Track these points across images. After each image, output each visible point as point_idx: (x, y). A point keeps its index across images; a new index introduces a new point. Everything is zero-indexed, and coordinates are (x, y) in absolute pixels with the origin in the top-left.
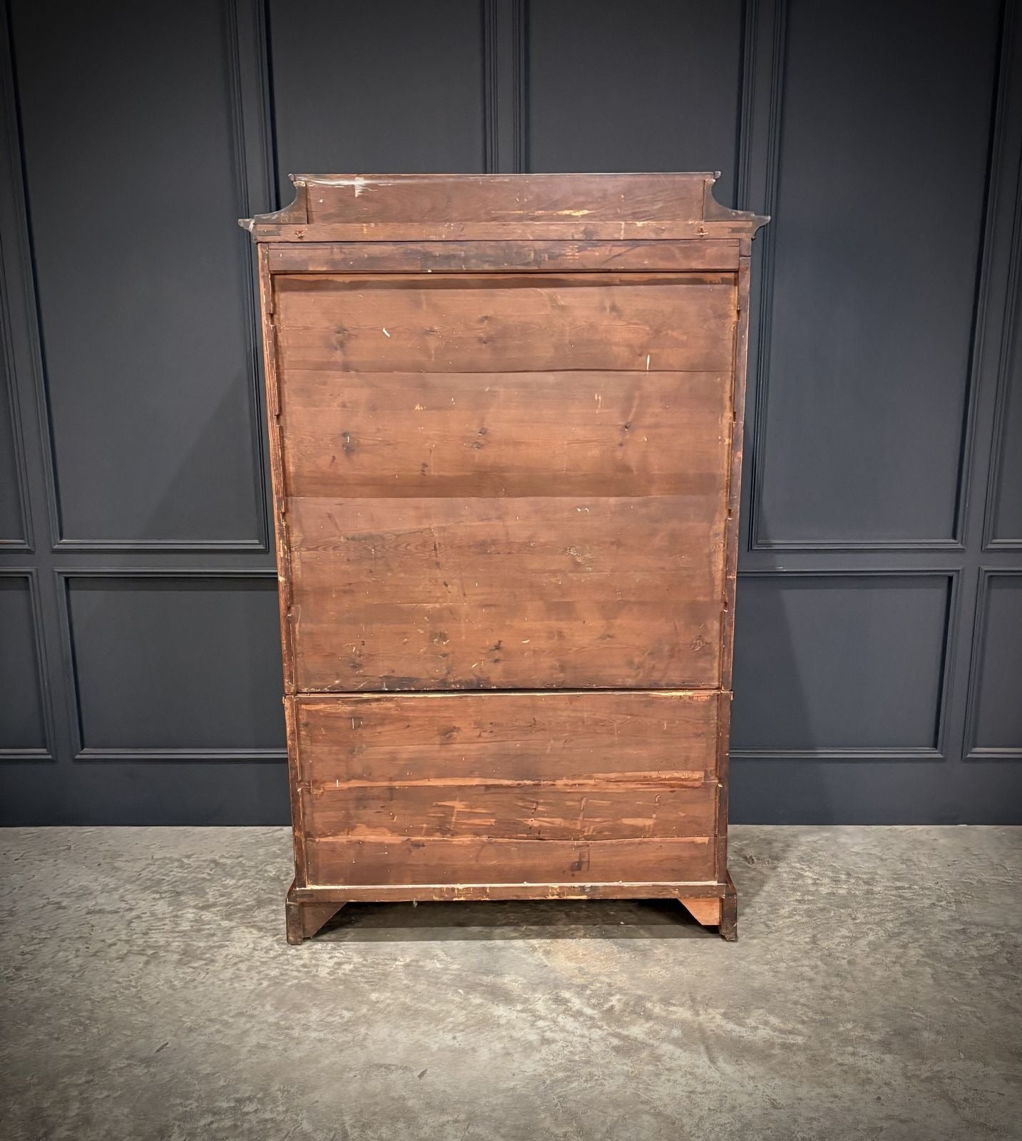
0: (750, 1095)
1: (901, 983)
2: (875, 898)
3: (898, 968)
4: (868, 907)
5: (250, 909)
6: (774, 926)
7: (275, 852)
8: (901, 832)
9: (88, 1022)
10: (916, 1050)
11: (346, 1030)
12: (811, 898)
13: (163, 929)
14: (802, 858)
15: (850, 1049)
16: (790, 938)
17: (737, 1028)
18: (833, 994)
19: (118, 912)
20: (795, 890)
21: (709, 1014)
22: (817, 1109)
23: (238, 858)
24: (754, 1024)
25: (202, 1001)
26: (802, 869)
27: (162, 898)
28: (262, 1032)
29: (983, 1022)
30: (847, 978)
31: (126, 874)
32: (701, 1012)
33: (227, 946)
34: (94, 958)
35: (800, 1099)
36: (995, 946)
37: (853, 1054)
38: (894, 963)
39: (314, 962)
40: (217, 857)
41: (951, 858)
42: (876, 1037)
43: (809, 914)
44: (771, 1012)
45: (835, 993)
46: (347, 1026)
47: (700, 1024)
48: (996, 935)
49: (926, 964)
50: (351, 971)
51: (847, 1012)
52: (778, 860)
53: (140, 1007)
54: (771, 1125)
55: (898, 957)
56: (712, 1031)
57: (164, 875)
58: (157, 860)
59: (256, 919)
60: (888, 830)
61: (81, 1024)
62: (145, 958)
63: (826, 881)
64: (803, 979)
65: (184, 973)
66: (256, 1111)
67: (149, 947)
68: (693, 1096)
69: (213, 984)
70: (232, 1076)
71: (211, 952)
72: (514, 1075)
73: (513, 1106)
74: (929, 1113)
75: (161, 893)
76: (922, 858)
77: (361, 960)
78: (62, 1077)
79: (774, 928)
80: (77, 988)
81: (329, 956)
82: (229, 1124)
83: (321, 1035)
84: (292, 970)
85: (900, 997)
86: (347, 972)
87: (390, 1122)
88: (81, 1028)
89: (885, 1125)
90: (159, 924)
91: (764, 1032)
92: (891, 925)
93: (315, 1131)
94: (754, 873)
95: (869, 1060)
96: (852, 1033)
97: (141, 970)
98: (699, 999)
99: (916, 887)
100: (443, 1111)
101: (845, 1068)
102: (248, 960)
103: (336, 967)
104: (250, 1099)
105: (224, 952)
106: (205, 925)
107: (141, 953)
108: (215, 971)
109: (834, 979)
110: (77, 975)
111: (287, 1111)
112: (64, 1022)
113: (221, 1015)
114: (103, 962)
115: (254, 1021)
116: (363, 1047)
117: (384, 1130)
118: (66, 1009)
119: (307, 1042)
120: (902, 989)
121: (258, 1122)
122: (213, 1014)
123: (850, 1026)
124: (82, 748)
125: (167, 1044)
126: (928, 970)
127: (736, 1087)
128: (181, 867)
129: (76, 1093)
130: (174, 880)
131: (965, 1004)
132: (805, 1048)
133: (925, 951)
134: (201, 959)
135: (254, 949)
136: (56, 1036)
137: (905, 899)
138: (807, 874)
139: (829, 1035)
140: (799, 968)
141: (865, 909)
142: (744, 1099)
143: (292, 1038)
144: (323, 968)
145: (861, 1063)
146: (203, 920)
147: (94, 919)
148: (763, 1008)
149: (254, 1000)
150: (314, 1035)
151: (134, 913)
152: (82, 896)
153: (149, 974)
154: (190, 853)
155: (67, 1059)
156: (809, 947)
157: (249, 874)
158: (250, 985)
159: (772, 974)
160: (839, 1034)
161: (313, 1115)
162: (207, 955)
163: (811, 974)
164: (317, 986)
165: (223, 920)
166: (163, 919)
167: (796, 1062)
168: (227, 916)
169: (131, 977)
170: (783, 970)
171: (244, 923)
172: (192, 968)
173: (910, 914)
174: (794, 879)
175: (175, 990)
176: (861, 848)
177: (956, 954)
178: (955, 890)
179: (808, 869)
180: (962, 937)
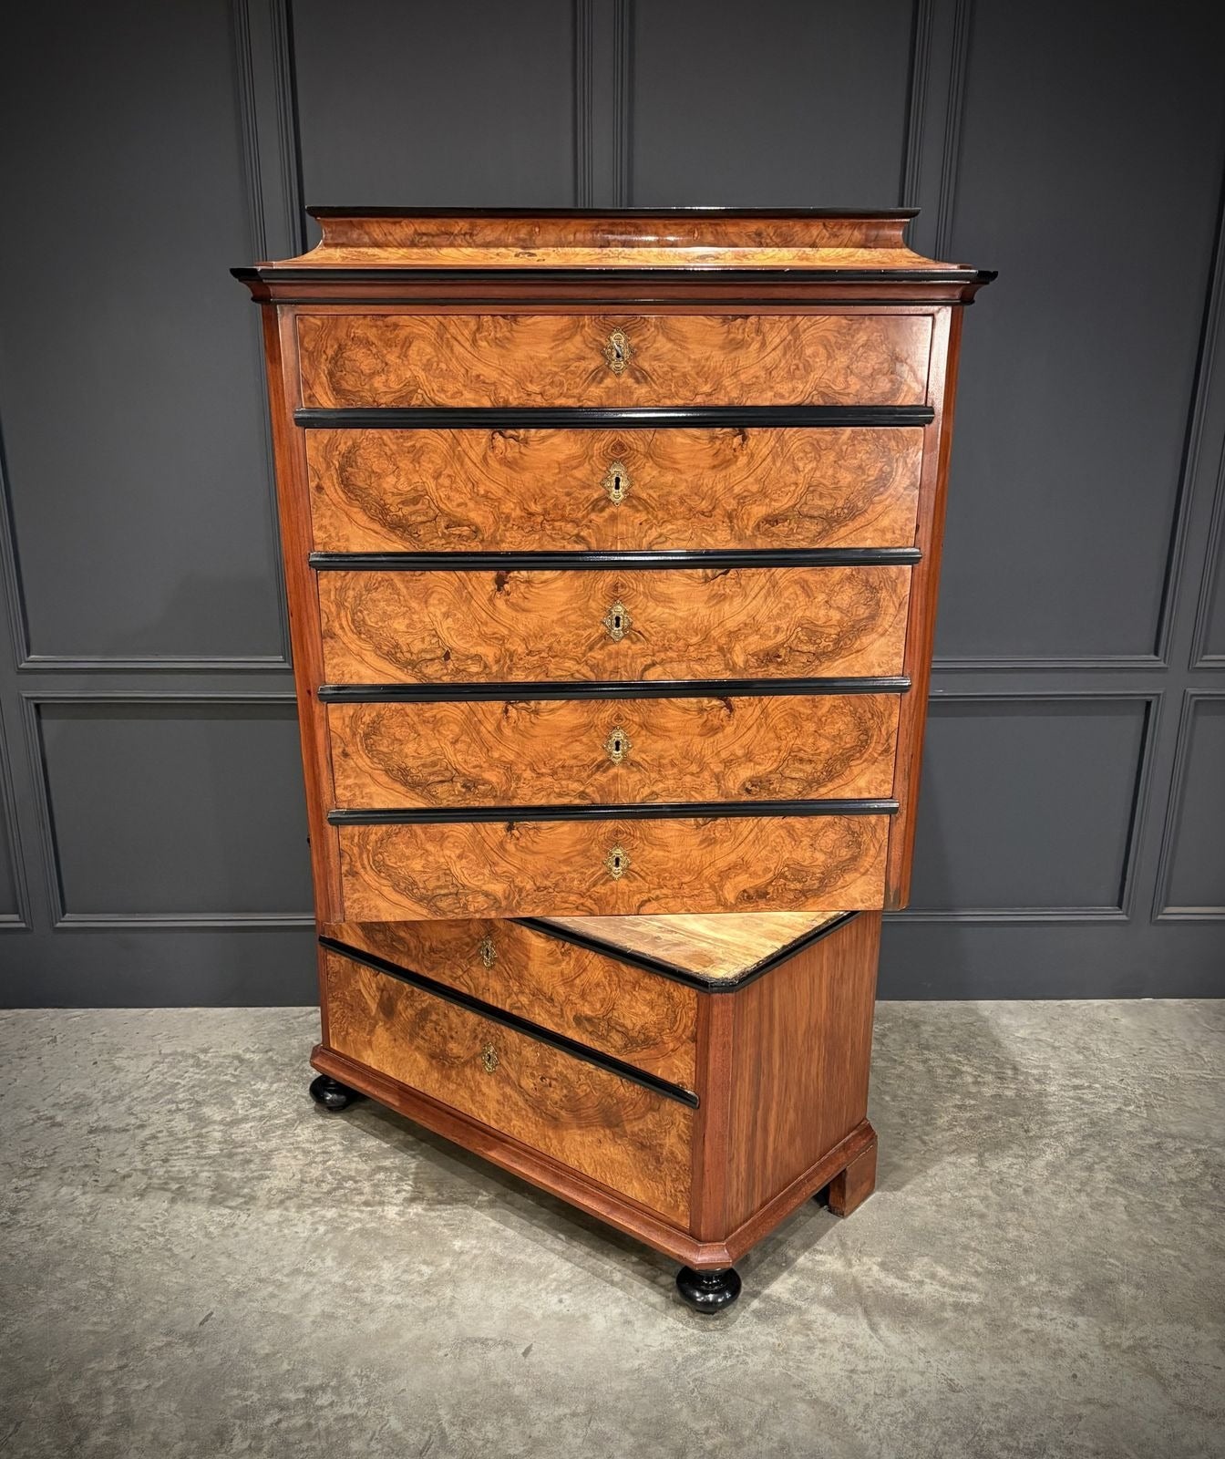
0: (922, 1374)
1: (1089, 1219)
2: (1050, 1102)
3: (1083, 1198)
4: (1043, 1115)
5: (290, 1124)
6: (932, 1141)
8: (1074, 1008)
9: (110, 1284)
10: (1114, 1311)
11: (427, 1292)
12: (972, 1102)
13: (186, 1154)
14: (957, 1046)
15: (1035, 1310)
16: (952, 1158)
17: (900, 1284)
18: (1010, 1236)
19: (128, 1130)
20: (952, 1091)
21: (864, 1264)
22: (1002, 1392)
23: (267, 1052)
24: (918, 1277)
25: (247, 1254)
26: (960, 1062)
27: (179, 1110)
28: (326, 1296)
29: (1189, 1270)
30: (1024, 1213)
31: (131, 1076)
32: (854, 1262)
33: (268, 1177)
34: (106, 1195)
35: (982, 1379)
36: (1197, 1166)
37: (1040, 1317)
38: (1079, 1191)
39: (377, 1198)
40: (240, 1052)
41: (1136, 1045)
42: (1065, 1293)
43: (972, 1124)
44: (937, 1260)
45: (1012, 1233)
46: (428, 1288)
47: (854, 1279)
48: (1197, 1152)
49: (1116, 1192)
50: (425, 1209)
51: (1029, 1260)
52: (929, 1050)
53: (172, 1264)
54: (950, 1414)
55: (1083, 1184)
56: (869, 1287)
57: (177, 1078)
58: (167, 1056)
59: (299, 1139)
60: (1059, 1006)
61: (102, 1287)
62: (169, 1195)
63: (989, 1078)
64: (972, 1215)
65: (219, 1215)
66: (331, 1404)
67: (173, 1179)
68: (855, 1376)
69: (257, 1229)
70: (297, 1357)
71: (249, 1185)
72: (638, 1351)
73: (640, 1393)
74: (1135, 1394)
75: (177, 1103)
76: (1102, 1045)
77: (435, 1194)
78: (90, 1361)
79: (931, 1145)
80: (91, 1238)
81: (395, 1189)
82: (301, 1422)
83: (399, 1299)
84: (353, 1210)
85: (1089, 1238)
86: (420, 1210)
87: (495, 1417)
88: (103, 1292)
89: (1085, 1411)
90: (180, 1147)
91: (930, 1288)
92: (1071, 1139)
93: (406, 1430)
94: (903, 1068)
95: (1058, 1324)
96: (1036, 1289)
97: (166, 1211)
98: (850, 1243)
99: (1097, 1086)
100: (558, 1401)
101: (1032, 1336)
102: (297, 1196)
103: (405, 1204)
104: (323, 1388)
105: (266, 1185)
106: (236, 1147)
107: (163, 1188)
108: (259, 1212)
109: (1009, 1215)
110: (89, 1219)
111: (368, 1404)
112: (82, 1284)
113: (273, 1272)
114: (118, 1201)
115: (314, 1280)
116: (451, 1315)
117: (489, 1427)
118: (82, 1266)
119: (382, 1309)
120: (1091, 1228)
121: (336, 1419)
122: (264, 1272)
123: (1033, 1278)
124: (64, 914)
125: (212, 1313)
126: (1120, 1200)
127: (904, 1363)
128: (198, 1065)
129: (108, 1383)
130: (191, 1084)
131: (1167, 1247)
132: (981, 1310)
133: (1115, 1174)
134: (238, 1195)
135: (302, 1181)
136: (73, 1304)
137: (1084, 1102)
138: (964, 1069)
139: (1009, 1291)
140: (967, 1200)
141: (1039, 1117)
142: (916, 1379)
143: (364, 1305)
144: (390, 1205)
145: (1050, 1328)
146: (234, 1140)
147: (99, 1140)
148: (927, 1255)
149: (311, 1252)
150: (390, 1299)
151: (147, 1132)
152: (79, 1107)
153: (177, 1217)
154: (206, 1046)
155: (91, 1337)
156: (976, 1170)
157: (283, 1074)
158: (303, 1231)
159: (934, 1208)
160: (1021, 1289)
161: (402, 1408)
162: (246, 1190)
163: (981, 1208)
164: (385, 1232)
165: (258, 1140)
166: (184, 1140)
167: (973, 1329)
168: (263, 1135)
169: (156, 1222)
170: (948, 1203)
171: (285, 1144)
172: (230, 1208)
173: (1093, 1123)
174: (951, 1077)
175: (212, 1238)
176: (1029, 1031)
177: (1151, 1178)
178: (1144, 1089)
179: (966, 1062)
180: (1157, 1155)
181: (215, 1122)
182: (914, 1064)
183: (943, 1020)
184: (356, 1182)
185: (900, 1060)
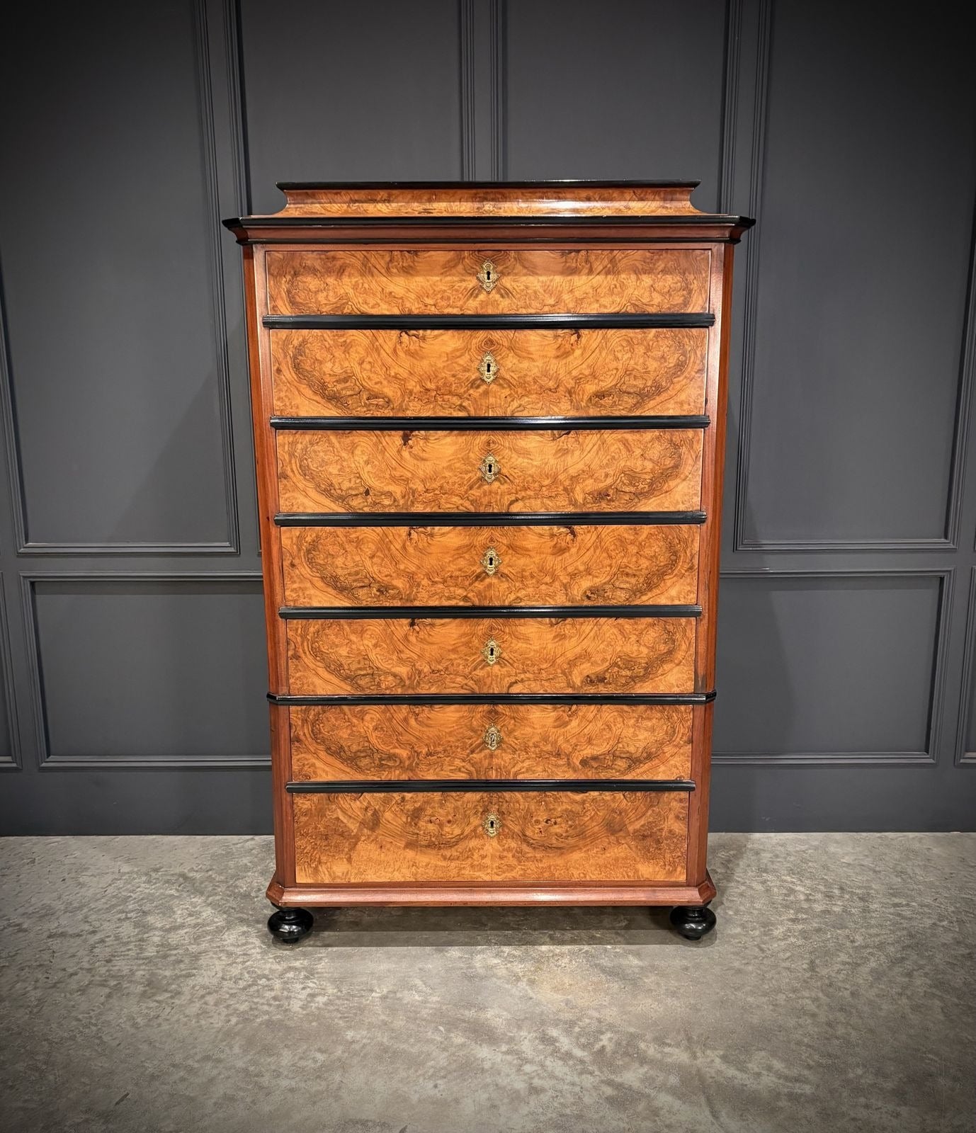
1: (910, 1019)
2: (872, 917)
3: (904, 1001)
4: (867, 928)
5: (219, 931)
6: (769, 949)
7: (246, 865)
8: (892, 839)
9: (44, 1067)
10: (934, 1101)
11: (319, 1077)
12: (805, 916)
13: (128, 955)
14: (791, 870)
15: (862, 1100)
16: (787, 964)
17: (739, 1075)
18: (839, 1033)
20: (787, 907)
21: (708, 1056)
23: (207, 871)
24: (756, 1070)
25: (166, 1042)
26: (792, 882)
27: (127, 918)
28: (229, 1081)
30: (851, 1013)
31: (91, 891)
32: (699, 1054)
33: (194, 975)
34: (53, 990)
37: (867, 1106)
38: (900, 994)
39: (285, 993)
40: (186, 871)
41: (947, 870)
42: (889, 1085)
43: (805, 935)
44: (774, 1054)
45: (841, 1031)
46: (320, 1072)
47: (699, 1070)
49: (934, 995)
50: (325, 1004)
51: (856, 1055)
52: (767, 873)
53: (99, 1050)
55: (904, 988)
56: (711, 1077)
57: (130, 892)
58: (125, 874)
59: (225, 943)
60: (879, 837)
61: (38, 1069)
62: (107, 990)
63: (819, 896)
64: (805, 1014)
65: (147, 1008)
67: (113, 977)
69: (178, 1021)
71: (177, 982)
75: (127, 913)
76: (917, 871)
77: (335, 991)
80: (34, 1026)
81: (302, 986)
83: (293, 1083)
84: (263, 1004)
85: (910, 1036)
86: (321, 1005)
88: (37, 1074)
90: (123, 949)
91: (768, 1080)
92: (893, 949)
94: (744, 888)
95: (884, 1113)
96: (863, 1081)
97: (102, 1004)
98: (695, 1038)
99: (914, 904)
102: (216, 992)
103: (309, 999)
105: (191, 982)
106: (170, 950)
107: (104, 984)
108: (181, 1006)
109: (838, 1014)
110: (35, 1010)
112: (20, 1066)
113: (186, 1058)
114: (63, 995)
115: (221, 1066)
116: (338, 1098)
119: (278, 1092)
120: (912, 1027)
122: (178, 1058)
123: (860, 1071)
124: (49, 755)
125: (128, 1094)
126: (937, 1003)
128: (149, 882)
130: (141, 897)
132: (813, 1100)
133: (932, 980)
134: (166, 991)
135: (223, 978)
136: (10, 1084)
137: (903, 917)
138: (798, 888)
139: (838, 1083)
140: (800, 1001)
141: (864, 930)
143: (262, 1088)
144: (296, 1001)
145: (876, 1117)
146: (169, 944)
147: (55, 944)
148: (764, 1049)
149: (222, 1041)
150: (284, 1083)
151: (97, 937)
152: (43, 916)
153: (110, 1009)
154: (158, 866)
155: (21, 1113)
156: (808, 975)
157: (219, 890)
158: (218, 1022)
159: (771, 1007)
160: (849, 1081)
162: (173, 986)
163: (812, 1007)
164: (289, 1023)
165: (190, 944)
166: (128, 943)
167: (806, 1117)
168: (195, 939)
169: (92, 1013)
170: (783, 1003)
171: (213, 947)
172: (157, 1001)
173: (911, 936)
174: (786, 895)
175: (137, 1028)
176: (853, 858)
177: (964, 983)
178: (956, 907)
179: (799, 882)
180: (969, 963)
181: (156, 929)
182: (754, 885)
183: (780, 848)
184: (268, 980)
185: (743, 881)
